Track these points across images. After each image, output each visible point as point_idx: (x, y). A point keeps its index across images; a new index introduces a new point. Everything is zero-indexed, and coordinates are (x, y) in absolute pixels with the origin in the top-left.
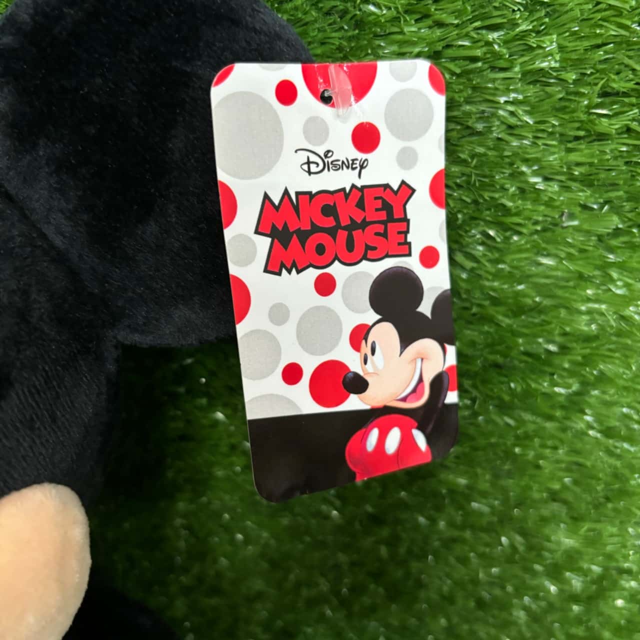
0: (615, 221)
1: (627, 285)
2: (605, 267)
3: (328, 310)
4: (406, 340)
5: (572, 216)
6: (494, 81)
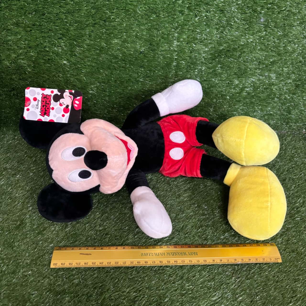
0: (247, 26)
1: (249, 36)
2: (245, 33)
5: (241, 26)
6: (232, 5)
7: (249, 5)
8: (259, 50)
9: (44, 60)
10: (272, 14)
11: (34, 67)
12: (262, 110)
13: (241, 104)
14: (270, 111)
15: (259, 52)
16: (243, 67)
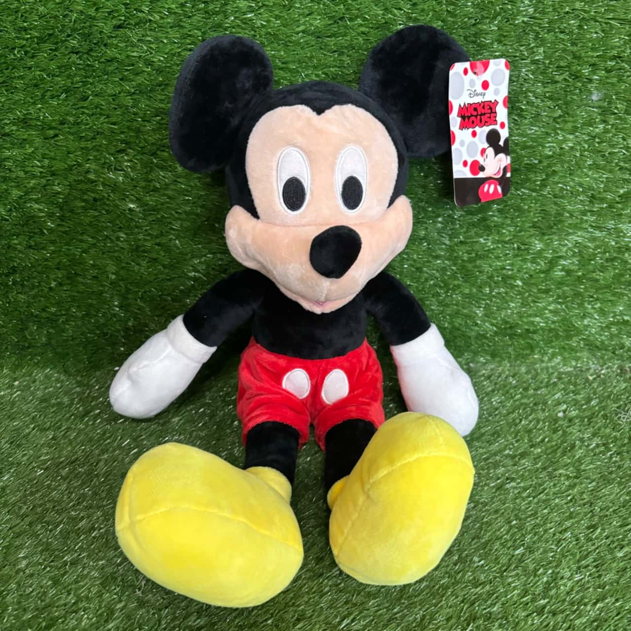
0: (560, 112)
1: (563, 136)
2: (555, 129)
3: (474, 143)
4: (496, 153)
5: (545, 111)
6: (521, 63)
7: (562, 64)
8: (590, 168)
9: (84, 201)
10: (618, 82)
11: (62, 218)
12: (602, 312)
13: (551, 299)
14: (622, 314)
15: (590, 173)
16: (552, 209)
